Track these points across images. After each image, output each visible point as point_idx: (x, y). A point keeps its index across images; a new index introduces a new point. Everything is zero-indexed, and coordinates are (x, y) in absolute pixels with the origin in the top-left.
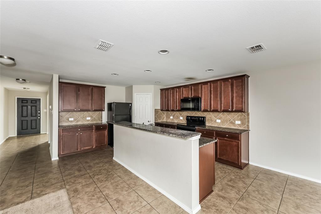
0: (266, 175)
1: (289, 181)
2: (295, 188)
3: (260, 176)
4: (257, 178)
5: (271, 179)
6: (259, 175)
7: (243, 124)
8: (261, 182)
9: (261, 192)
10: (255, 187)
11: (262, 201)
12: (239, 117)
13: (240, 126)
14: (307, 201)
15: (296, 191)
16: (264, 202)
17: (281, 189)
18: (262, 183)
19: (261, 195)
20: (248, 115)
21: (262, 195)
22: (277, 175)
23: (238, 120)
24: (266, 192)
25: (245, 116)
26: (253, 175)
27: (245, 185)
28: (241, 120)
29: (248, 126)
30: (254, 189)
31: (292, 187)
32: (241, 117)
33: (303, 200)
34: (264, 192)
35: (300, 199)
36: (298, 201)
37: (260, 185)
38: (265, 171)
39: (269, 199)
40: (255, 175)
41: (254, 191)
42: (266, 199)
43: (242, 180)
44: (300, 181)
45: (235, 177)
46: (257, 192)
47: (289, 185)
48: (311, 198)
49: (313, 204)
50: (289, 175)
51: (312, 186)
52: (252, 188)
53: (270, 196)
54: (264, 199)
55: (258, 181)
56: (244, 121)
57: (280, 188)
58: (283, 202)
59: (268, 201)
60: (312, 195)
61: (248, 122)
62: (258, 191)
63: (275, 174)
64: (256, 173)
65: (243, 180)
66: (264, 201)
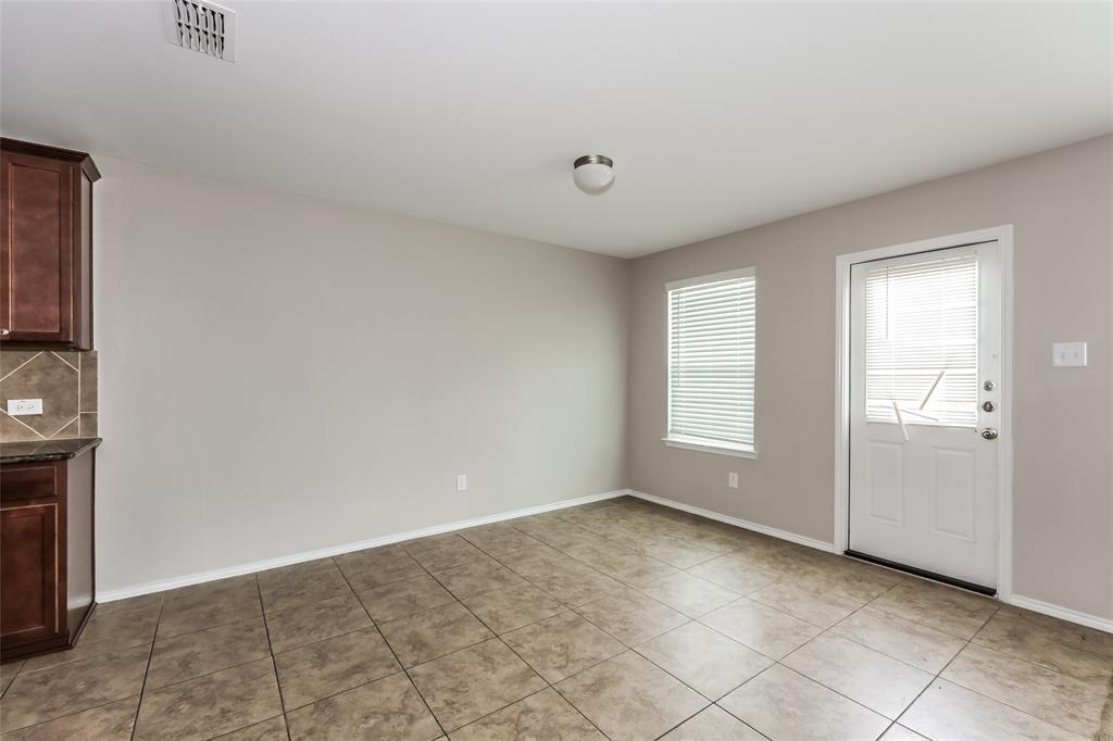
0: (187, 612)
1: (266, 592)
2: (288, 604)
3: (169, 629)
4: (159, 645)
5: (212, 616)
6: (164, 628)
7: (57, 410)
8: (179, 653)
9: (199, 693)
10: (166, 689)
11: (220, 722)
12: (35, 379)
13: (41, 429)
14: (330, 623)
15: (295, 610)
16: (229, 724)
17: (257, 631)
18: (187, 651)
19: (204, 705)
20: (91, 364)
21: (210, 701)
22: (223, 591)
23: (26, 394)
24: (219, 676)
25: (73, 372)
26: (137, 642)
27: (117, 715)
28: (42, 391)
29: (90, 420)
30: (166, 699)
31: (281, 606)
32: (48, 374)
33: (322, 627)
34: (210, 682)
35: (317, 628)
36: (314, 638)
37: (185, 664)
38: (176, 599)
39: (240, 699)
40: (146, 638)
41: (170, 710)
42: (228, 704)
43: (93, 700)
44: (289, 574)
45: (44, 712)
46: (185, 707)
47: (270, 605)
48: (333, 608)
49: (345, 620)
50: (256, 574)
51: (318, 573)
52: (156, 703)
53: (239, 680)
54: (224, 712)
55: (168, 655)
56: (67, 397)
57: (251, 630)
58: (283, 673)
59: (240, 707)
60: (331, 597)
61: (91, 398)
62: (186, 697)
63: (216, 592)
64: (148, 625)
65: (96, 694)
66: (229, 720)
